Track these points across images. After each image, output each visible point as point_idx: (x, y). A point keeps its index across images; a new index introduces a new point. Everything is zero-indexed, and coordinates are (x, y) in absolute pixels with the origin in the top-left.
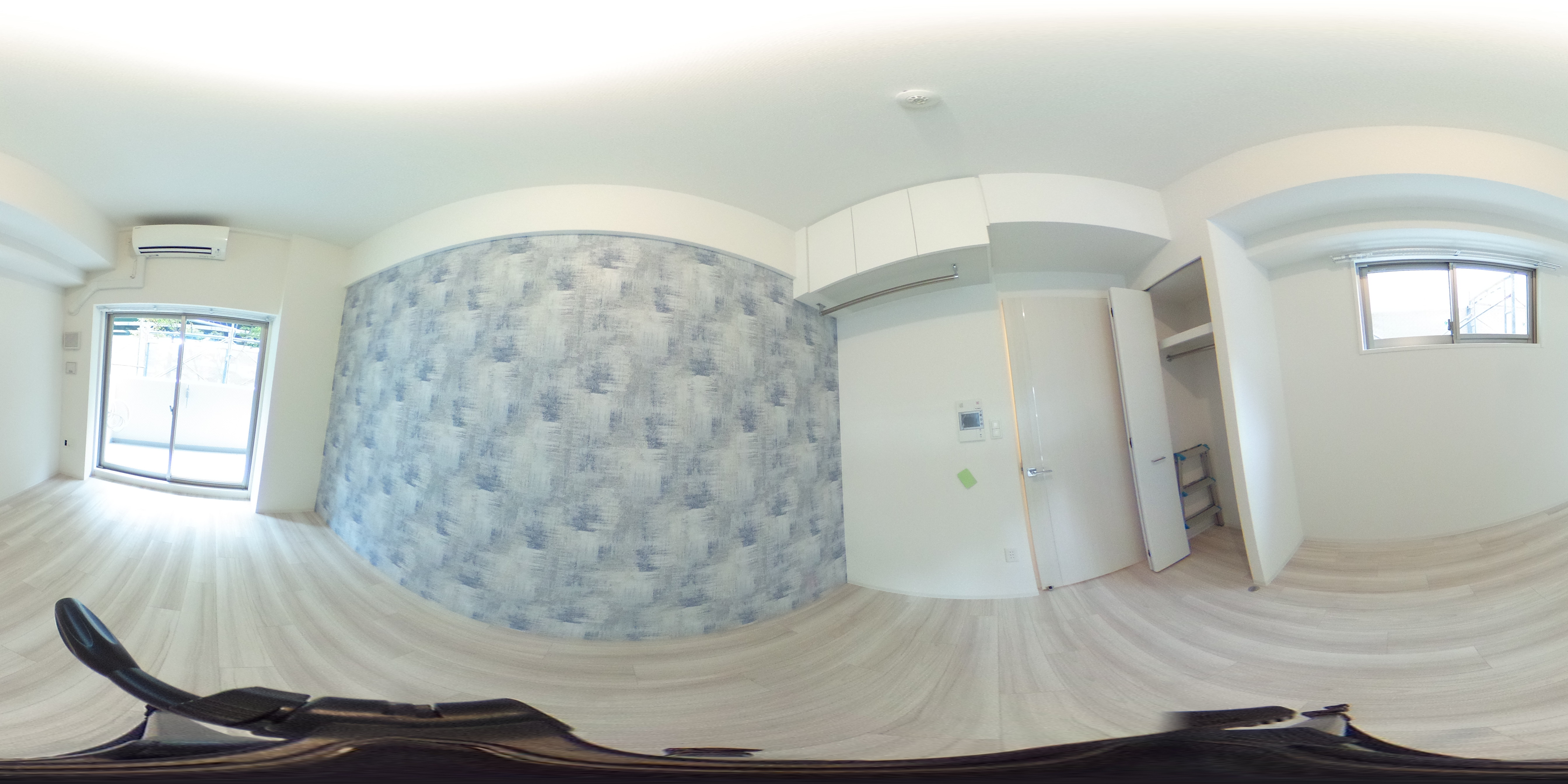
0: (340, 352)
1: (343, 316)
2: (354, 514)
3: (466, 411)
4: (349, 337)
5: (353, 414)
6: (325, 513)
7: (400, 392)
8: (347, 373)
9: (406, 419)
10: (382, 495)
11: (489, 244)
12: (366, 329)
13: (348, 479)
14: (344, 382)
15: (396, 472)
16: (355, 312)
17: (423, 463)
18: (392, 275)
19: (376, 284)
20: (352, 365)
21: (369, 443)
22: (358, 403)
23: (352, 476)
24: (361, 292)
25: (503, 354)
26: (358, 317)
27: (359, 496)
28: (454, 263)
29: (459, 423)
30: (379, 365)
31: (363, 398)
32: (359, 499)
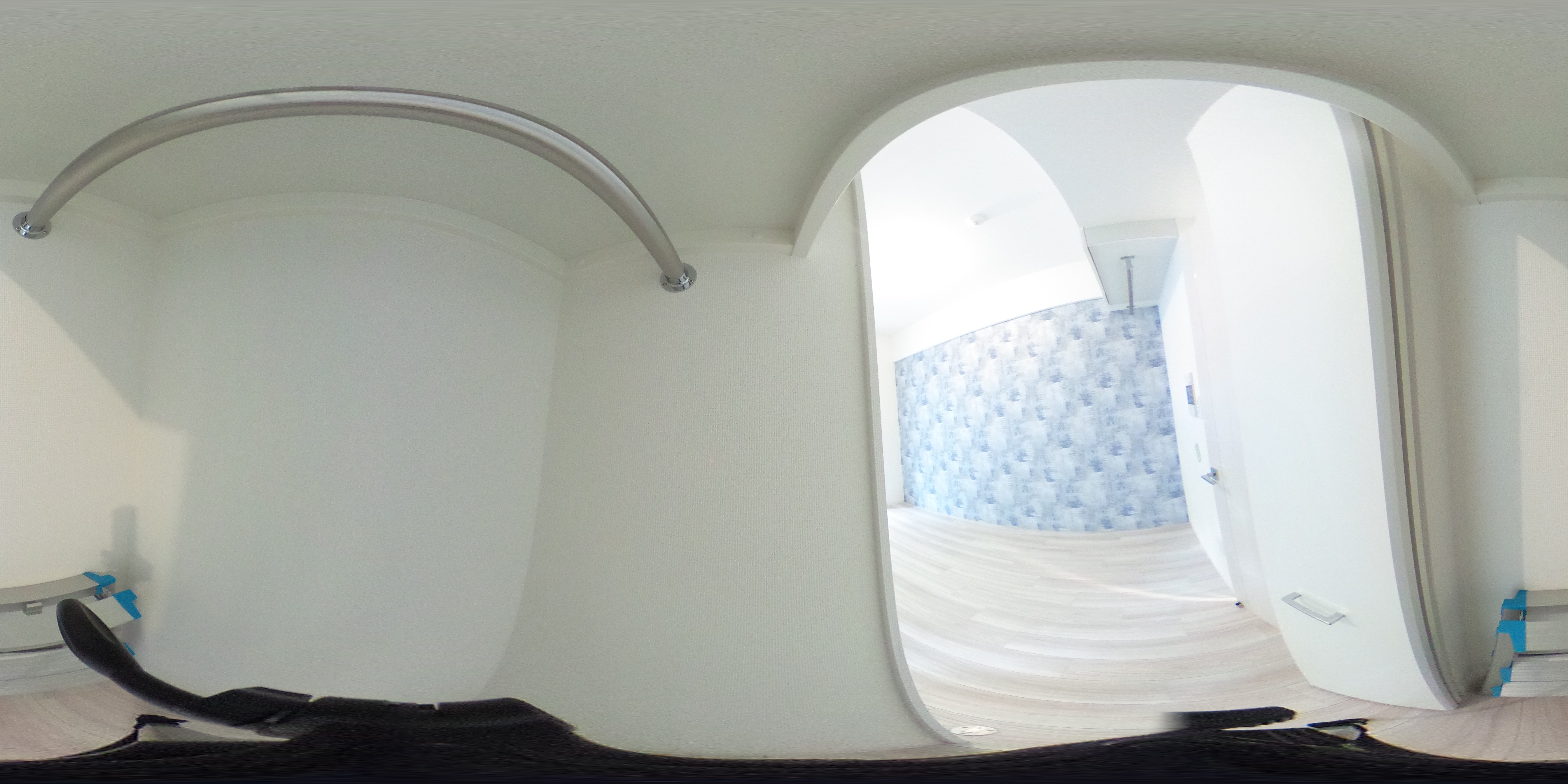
0: (899, 403)
1: (896, 381)
2: (931, 490)
3: (969, 420)
4: (903, 393)
5: (915, 436)
6: (912, 499)
7: (939, 419)
8: (907, 414)
9: (945, 431)
10: (942, 472)
11: (959, 338)
12: (913, 388)
13: (922, 472)
14: (906, 420)
15: (946, 457)
16: (903, 378)
17: (958, 449)
18: (920, 357)
19: (912, 361)
20: (909, 409)
21: (929, 448)
22: (918, 429)
23: (923, 469)
24: (905, 365)
25: (978, 393)
26: (906, 381)
27: (931, 479)
28: (948, 349)
29: (968, 426)
30: (925, 407)
31: (920, 426)
32: (931, 480)
